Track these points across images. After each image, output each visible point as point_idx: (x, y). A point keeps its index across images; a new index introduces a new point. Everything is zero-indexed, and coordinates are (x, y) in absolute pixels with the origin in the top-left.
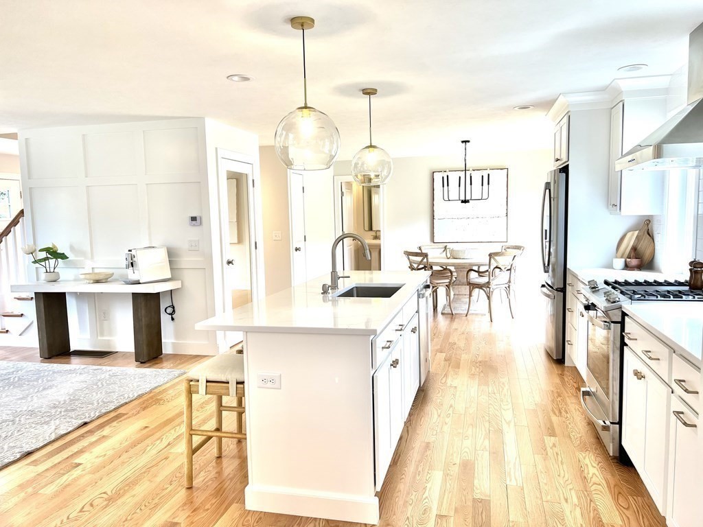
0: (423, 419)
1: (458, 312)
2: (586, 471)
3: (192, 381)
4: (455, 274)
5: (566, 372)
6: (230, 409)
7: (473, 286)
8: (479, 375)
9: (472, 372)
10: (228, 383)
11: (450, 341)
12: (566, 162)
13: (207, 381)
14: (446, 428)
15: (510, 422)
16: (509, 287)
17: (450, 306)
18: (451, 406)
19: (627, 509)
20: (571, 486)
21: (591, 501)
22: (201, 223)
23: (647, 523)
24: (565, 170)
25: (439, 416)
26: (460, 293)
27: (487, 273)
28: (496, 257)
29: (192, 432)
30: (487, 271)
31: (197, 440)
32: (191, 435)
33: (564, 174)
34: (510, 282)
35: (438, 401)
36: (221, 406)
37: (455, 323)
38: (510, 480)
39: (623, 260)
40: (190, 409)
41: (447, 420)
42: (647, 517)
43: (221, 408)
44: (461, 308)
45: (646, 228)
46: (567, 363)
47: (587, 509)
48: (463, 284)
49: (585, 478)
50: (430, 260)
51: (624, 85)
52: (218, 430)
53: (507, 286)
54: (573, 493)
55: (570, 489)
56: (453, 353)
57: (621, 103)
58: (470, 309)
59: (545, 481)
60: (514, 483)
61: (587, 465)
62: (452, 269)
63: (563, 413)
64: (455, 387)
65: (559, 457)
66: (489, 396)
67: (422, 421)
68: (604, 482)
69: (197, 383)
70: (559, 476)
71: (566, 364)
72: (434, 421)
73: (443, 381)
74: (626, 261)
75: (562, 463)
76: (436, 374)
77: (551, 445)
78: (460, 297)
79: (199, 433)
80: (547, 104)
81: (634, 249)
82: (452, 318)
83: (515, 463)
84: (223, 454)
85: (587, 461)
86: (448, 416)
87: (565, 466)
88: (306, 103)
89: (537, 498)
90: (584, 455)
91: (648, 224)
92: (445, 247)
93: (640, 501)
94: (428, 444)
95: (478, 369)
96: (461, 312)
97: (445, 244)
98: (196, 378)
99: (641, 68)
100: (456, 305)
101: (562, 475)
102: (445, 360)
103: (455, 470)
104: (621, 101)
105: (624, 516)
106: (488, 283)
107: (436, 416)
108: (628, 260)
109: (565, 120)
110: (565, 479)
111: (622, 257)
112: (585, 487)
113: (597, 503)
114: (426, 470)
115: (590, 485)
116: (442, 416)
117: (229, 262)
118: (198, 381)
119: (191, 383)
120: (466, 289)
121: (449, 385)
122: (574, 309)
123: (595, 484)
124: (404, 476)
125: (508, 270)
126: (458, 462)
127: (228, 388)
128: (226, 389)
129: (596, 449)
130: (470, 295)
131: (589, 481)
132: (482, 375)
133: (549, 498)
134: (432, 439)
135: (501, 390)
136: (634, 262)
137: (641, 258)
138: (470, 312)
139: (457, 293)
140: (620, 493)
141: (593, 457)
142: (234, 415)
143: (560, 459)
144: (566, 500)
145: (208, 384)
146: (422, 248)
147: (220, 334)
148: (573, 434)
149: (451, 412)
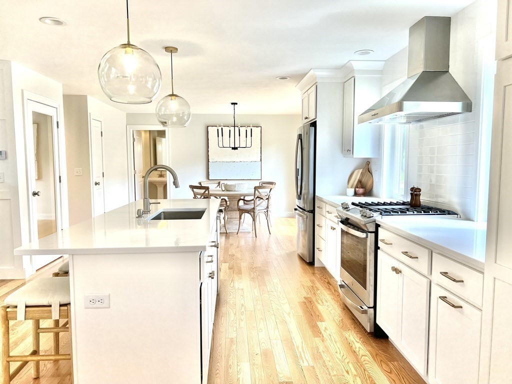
0: (223, 318)
1: (230, 231)
2: (354, 346)
3: (8, 307)
4: (228, 203)
5: (316, 272)
6: (47, 330)
7: (242, 211)
8: (258, 278)
9: (252, 276)
10: (51, 306)
11: (230, 253)
12: (314, 119)
13: (27, 307)
14: (243, 324)
15: (289, 313)
16: (267, 211)
17: (225, 227)
18: (242, 305)
19: (390, 373)
20: (347, 361)
21: (365, 370)
22: (6, 158)
23: (407, 382)
24: (314, 124)
25: (235, 314)
26: (232, 217)
27: (253, 202)
28: (259, 190)
29: (8, 359)
30: (253, 200)
31: (14, 366)
32: (8, 362)
33: (314, 128)
34: (268, 207)
35: (232, 302)
36: (39, 328)
37: (230, 240)
38: (303, 362)
39: (353, 190)
40: (6, 336)
41: (242, 317)
42: (406, 377)
43: (39, 331)
44: (233, 228)
45: (367, 166)
46: (316, 264)
47: (364, 378)
48: (234, 210)
49: (355, 352)
50: (210, 192)
51: (356, 66)
52: (35, 353)
53: (266, 210)
54: (350, 365)
55: (348, 363)
56: (234, 263)
57: (353, 78)
58: (240, 228)
59: (328, 359)
60: (306, 364)
61: (353, 341)
62: (226, 198)
63: (324, 302)
64: (242, 289)
65: (332, 337)
66: (269, 294)
67: (222, 320)
68: (368, 353)
69: (15, 309)
70: (337, 352)
71: (316, 266)
72: (232, 319)
73: (232, 285)
74: (355, 190)
75: (336, 342)
76: (225, 280)
77: (324, 329)
78: (232, 220)
79: (17, 359)
80: (298, 77)
81: (360, 181)
82: (226, 236)
83: (302, 346)
84: (41, 374)
85: (352, 338)
86: (242, 313)
87: (338, 345)
88: (129, 41)
89: (327, 374)
90: (348, 334)
91: (368, 165)
92: (219, 183)
93: (397, 365)
94: (232, 339)
95: (255, 274)
96: (233, 231)
97: (219, 181)
98: (15, 304)
99: (369, 53)
100: (229, 226)
101: (339, 352)
102: (230, 269)
103: (259, 360)
104: (353, 77)
105: (390, 379)
106: (254, 208)
107: (232, 315)
108: (357, 189)
109: (314, 88)
110: (342, 354)
111: (352, 187)
112: (357, 359)
113: (369, 371)
114: (236, 363)
115: (360, 357)
116: (237, 314)
117: (35, 194)
118: (16, 307)
119: (8, 310)
120: (236, 214)
121: (237, 288)
122: (323, 224)
123: (363, 355)
124: (218, 371)
125: (267, 199)
126: (259, 353)
127: (50, 312)
128: (48, 313)
129: (355, 328)
130: (240, 218)
131: (358, 354)
132: (259, 278)
133: (335, 373)
134: (234, 335)
135: (276, 289)
136: (361, 191)
137: (364, 188)
138: (240, 231)
139: (230, 217)
140: (381, 361)
141: (355, 334)
142: (51, 335)
143: (333, 340)
144: (348, 372)
145: (27, 309)
146: (202, 183)
147: (26, 258)
148: (336, 318)
149: (243, 310)
